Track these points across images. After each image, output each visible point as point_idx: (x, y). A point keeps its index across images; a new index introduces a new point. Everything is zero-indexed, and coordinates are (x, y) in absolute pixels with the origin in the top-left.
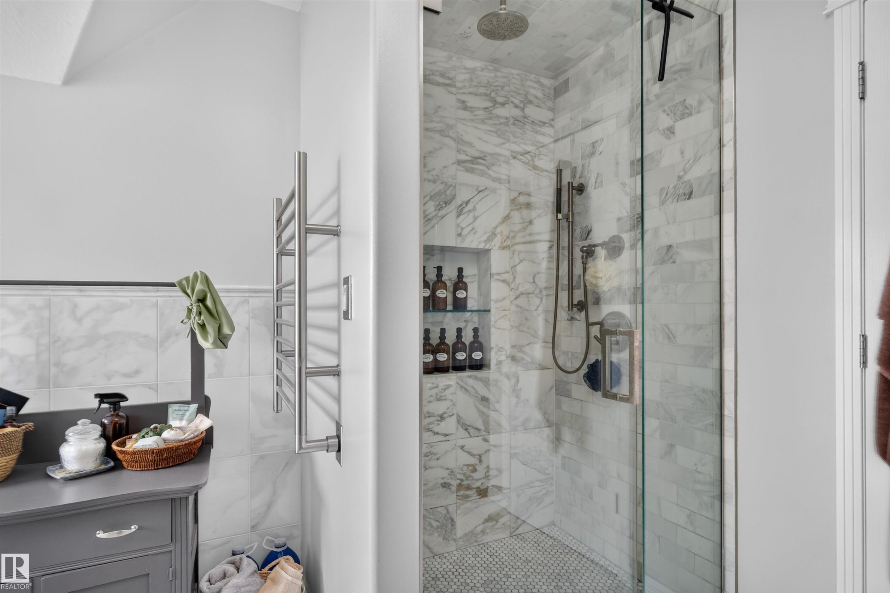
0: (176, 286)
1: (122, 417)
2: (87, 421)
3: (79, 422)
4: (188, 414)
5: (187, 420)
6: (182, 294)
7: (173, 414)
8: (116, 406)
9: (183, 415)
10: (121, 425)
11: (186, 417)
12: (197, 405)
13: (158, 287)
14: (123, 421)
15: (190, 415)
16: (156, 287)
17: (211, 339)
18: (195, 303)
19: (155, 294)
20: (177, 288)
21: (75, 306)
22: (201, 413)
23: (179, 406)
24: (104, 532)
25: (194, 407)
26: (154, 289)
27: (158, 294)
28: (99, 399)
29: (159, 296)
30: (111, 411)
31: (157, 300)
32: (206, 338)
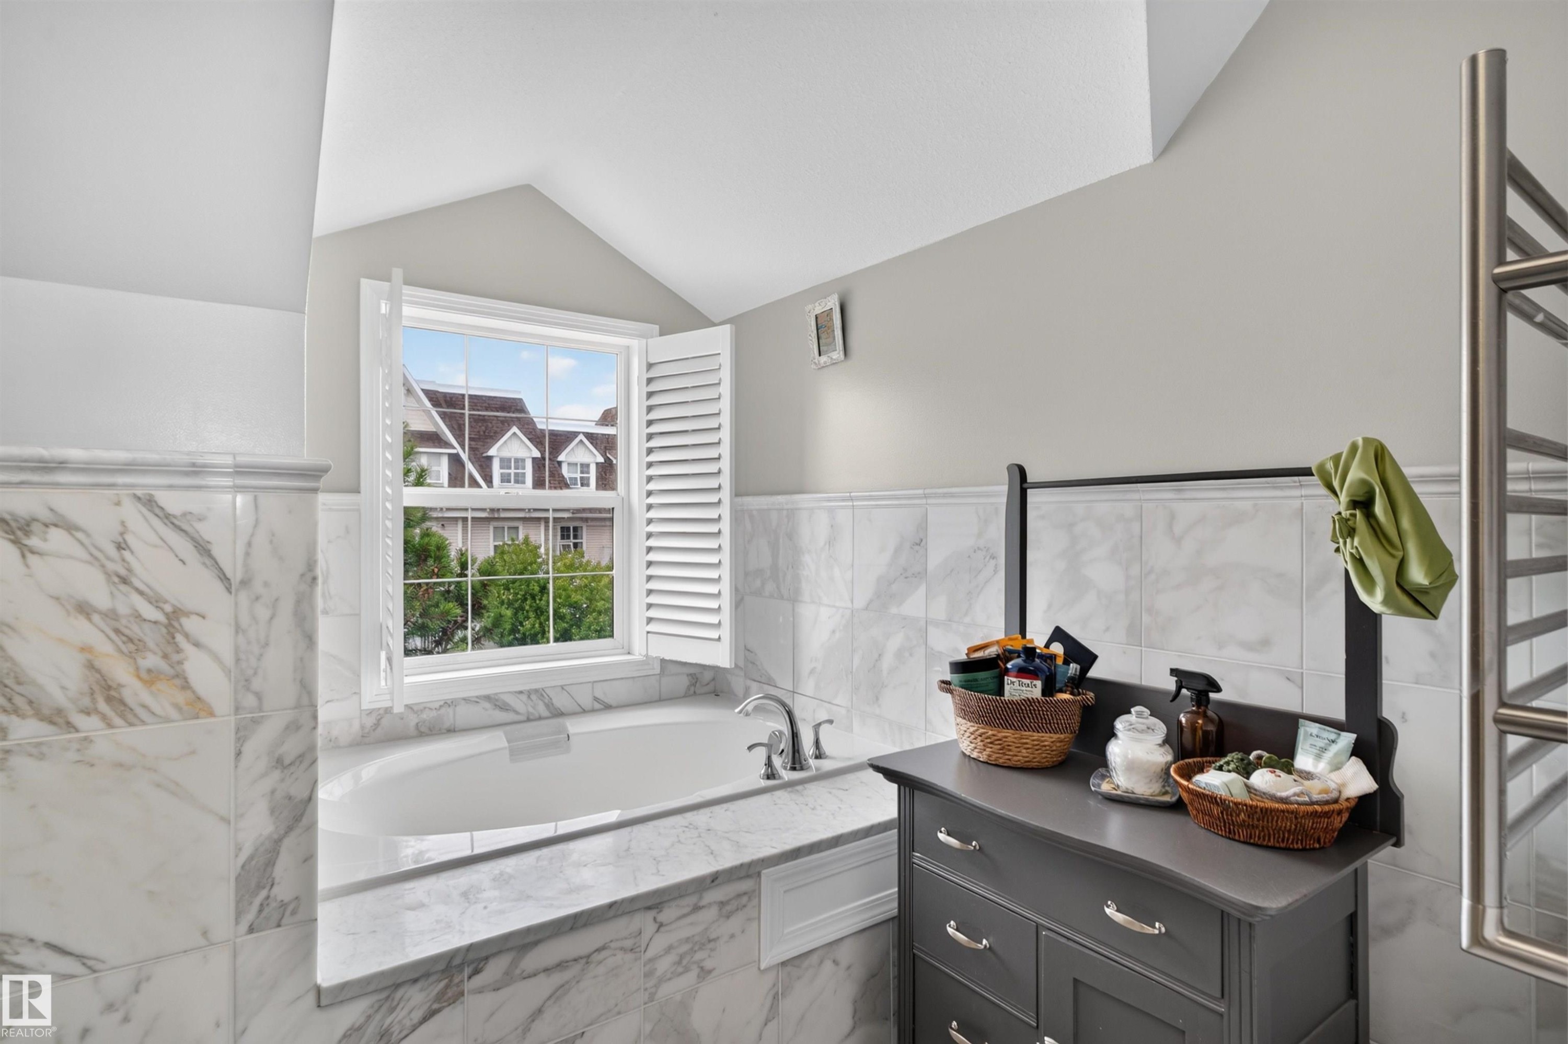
0: (1312, 475)
1: (1211, 721)
2: (1147, 712)
3: (1132, 710)
4: (1334, 749)
5: (1330, 763)
6: (1324, 491)
7: (1305, 739)
8: (1201, 698)
9: (1324, 750)
10: (1206, 733)
11: (1329, 755)
12: (1355, 736)
13: (1301, 478)
14: (1211, 728)
15: (1336, 755)
16: (1296, 478)
17: (1379, 594)
18: (1347, 510)
19: (1296, 493)
20: (1315, 479)
21: (1172, 517)
22: (1357, 756)
23: (1320, 728)
24: (1118, 911)
25: (1348, 739)
26: (1295, 482)
27: (1304, 492)
28: (1176, 679)
29: (1306, 496)
30: (1193, 706)
31: (1302, 503)
32: (1370, 589)
